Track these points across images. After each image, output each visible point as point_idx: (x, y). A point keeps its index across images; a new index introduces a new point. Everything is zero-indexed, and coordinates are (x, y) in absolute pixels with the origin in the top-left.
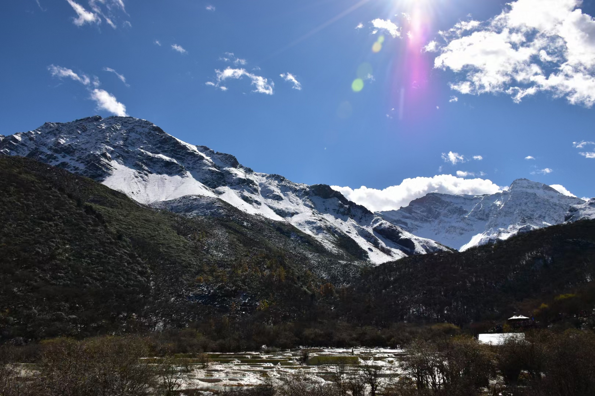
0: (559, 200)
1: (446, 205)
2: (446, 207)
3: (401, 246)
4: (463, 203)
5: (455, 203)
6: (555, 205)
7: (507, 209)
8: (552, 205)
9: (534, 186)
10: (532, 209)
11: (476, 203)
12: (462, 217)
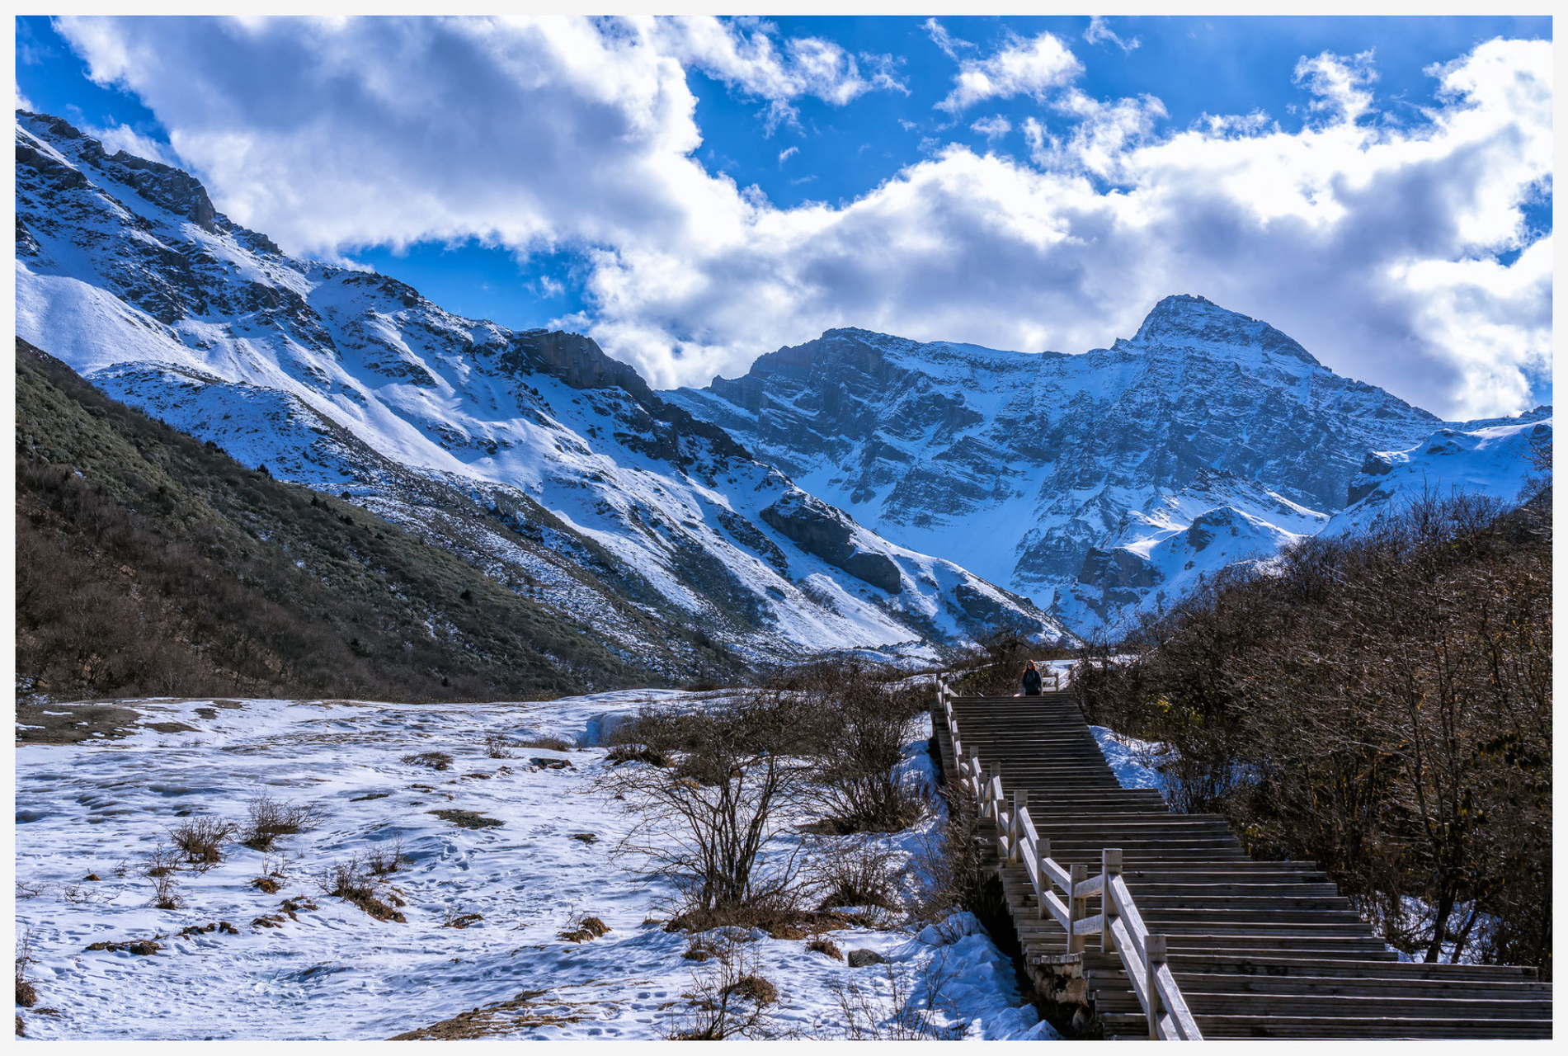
0: (1314, 394)
1: (899, 384)
2: (899, 393)
4: (965, 381)
5: (934, 379)
6: (1302, 414)
8: (1289, 413)
9: (1231, 328)
12: (958, 437)
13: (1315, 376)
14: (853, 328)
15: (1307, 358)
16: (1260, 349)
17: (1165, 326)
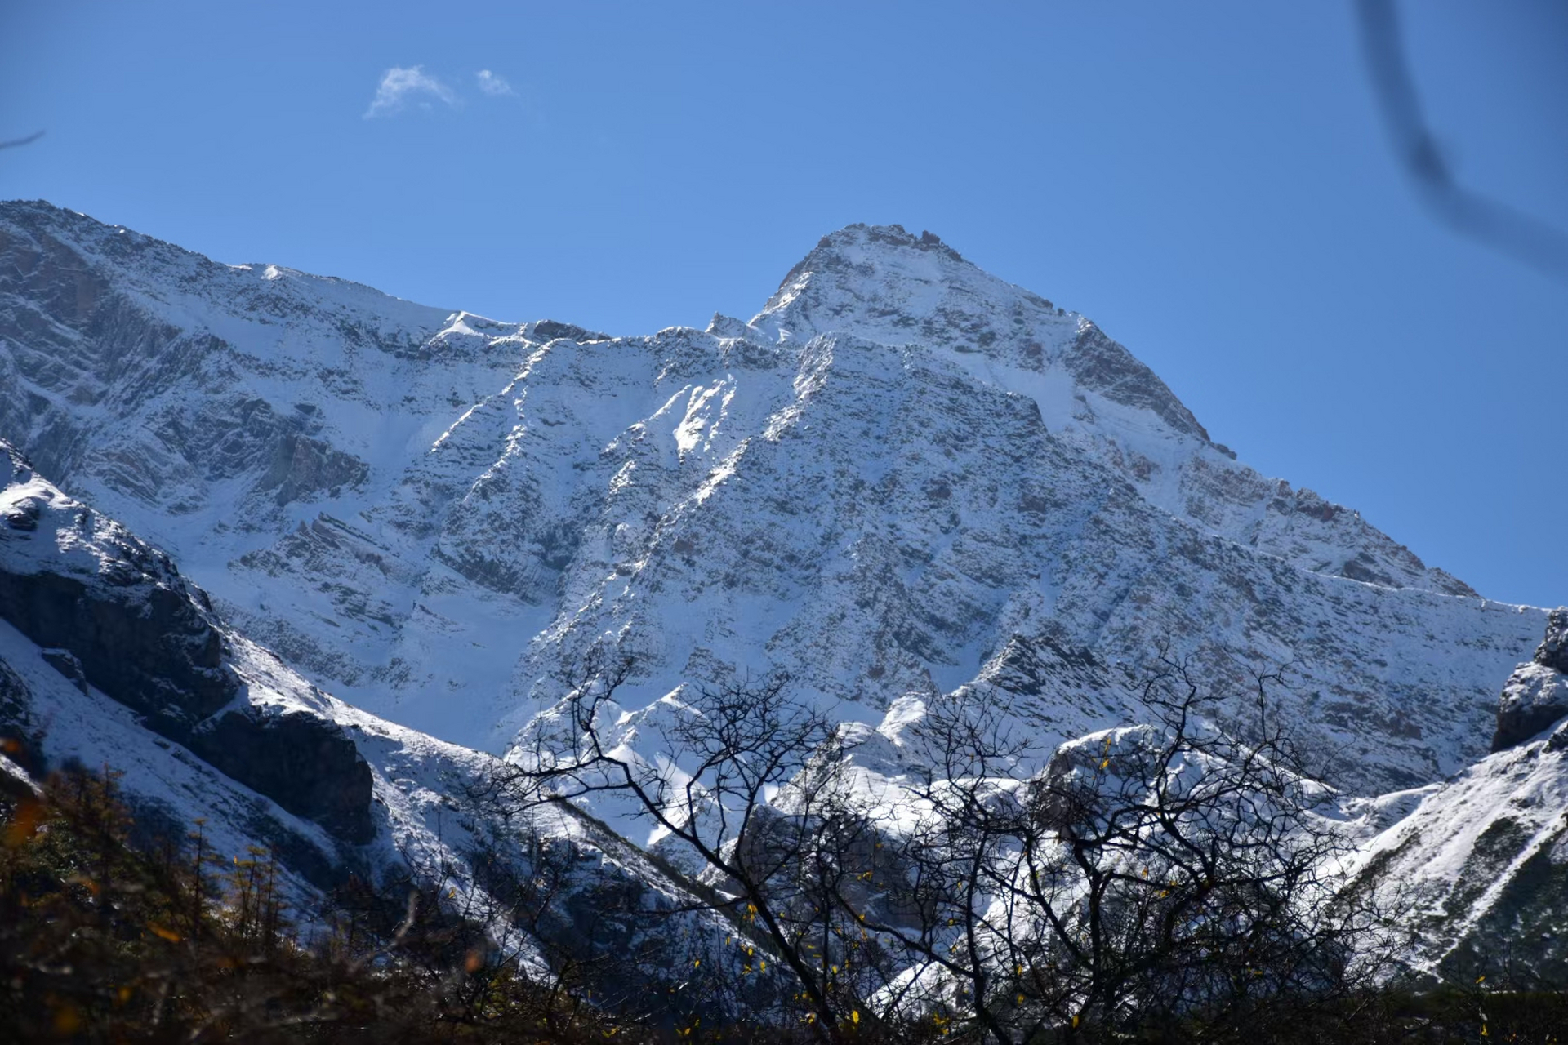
0: (1196, 510)
1: (153, 364)
2: (149, 385)
3: (253, 795)
4: (326, 375)
5: (248, 360)
6: (1192, 551)
7: (763, 517)
8: (1161, 546)
9: (1000, 324)
10: (990, 557)
11: (456, 402)
12: (296, 510)
13: (1200, 464)
14: (41, 204)
15: (1182, 421)
16: (1071, 381)
17: (835, 297)
